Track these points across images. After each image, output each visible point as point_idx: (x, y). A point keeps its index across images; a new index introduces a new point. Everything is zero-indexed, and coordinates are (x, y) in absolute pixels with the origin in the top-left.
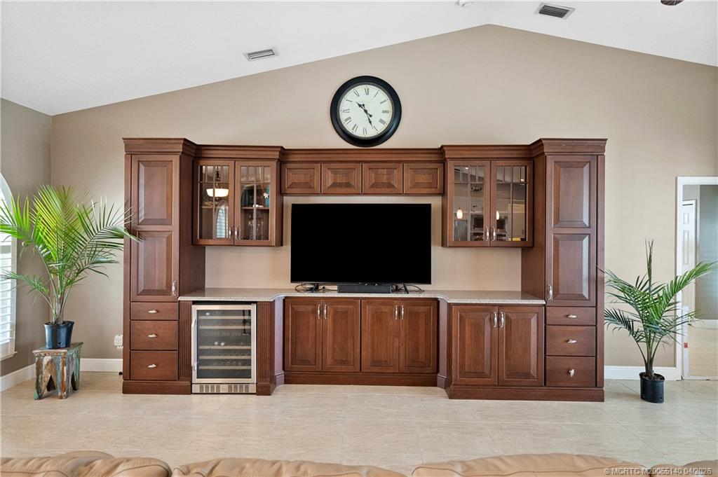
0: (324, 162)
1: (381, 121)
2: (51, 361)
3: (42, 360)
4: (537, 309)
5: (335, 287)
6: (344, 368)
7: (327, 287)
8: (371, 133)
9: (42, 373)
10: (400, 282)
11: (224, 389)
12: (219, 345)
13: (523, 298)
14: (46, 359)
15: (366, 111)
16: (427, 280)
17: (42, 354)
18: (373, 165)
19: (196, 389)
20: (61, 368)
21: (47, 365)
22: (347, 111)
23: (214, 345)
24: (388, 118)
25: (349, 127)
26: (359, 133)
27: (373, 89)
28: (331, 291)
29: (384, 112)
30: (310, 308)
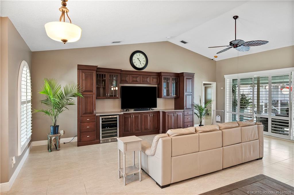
0: (130, 74)
1: (143, 63)
2: (55, 138)
3: (52, 138)
4: (182, 112)
5: (133, 110)
6: (138, 132)
7: (130, 110)
8: (141, 67)
9: (52, 143)
10: (148, 107)
11: (110, 140)
12: (107, 128)
13: (175, 110)
14: (53, 138)
15: (139, 60)
16: (156, 107)
17: (52, 136)
18: (143, 76)
19: (101, 142)
20: (58, 140)
21: (54, 140)
22: (134, 60)
23: (106, 128)
24: (145, 63)
25: (135, 64)
26: (137, 66)
27: (141, 55)
28: (132, 111)
29: (144, 61)
30: (129, 116)
